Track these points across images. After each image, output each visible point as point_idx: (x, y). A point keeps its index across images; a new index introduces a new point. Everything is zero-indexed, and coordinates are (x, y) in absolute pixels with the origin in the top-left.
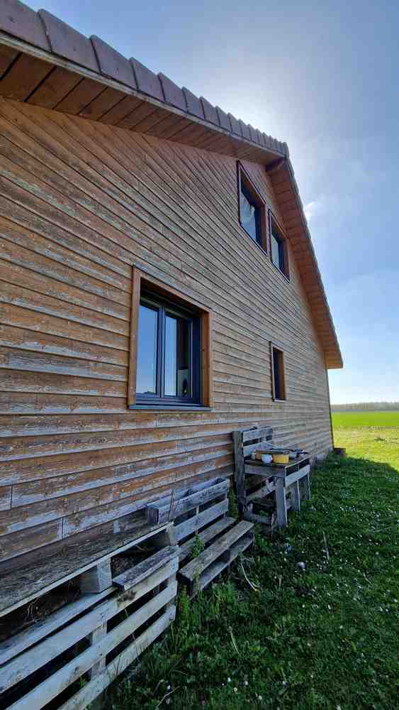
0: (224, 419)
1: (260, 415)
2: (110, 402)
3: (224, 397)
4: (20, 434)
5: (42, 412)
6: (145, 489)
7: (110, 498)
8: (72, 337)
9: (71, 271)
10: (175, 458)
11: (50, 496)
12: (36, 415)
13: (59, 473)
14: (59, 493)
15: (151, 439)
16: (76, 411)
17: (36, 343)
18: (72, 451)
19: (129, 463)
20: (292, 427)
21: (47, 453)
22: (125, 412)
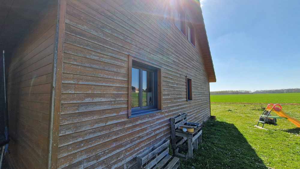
0: (167, 114)
1: (181, 109)
2: (121, 117)
3: (167, 104)
4: (85, 138)
5: (94, 127)
6: (136, 149)
7: (122, 156)
8: (104, 93)
9: (102, 63)
10: (147, 134)
11: (99, 161)
12: (91, 129)
13: (102, 151)
14: (102, 159)
15: (138, 129)
16: (108, 124)
17: (90, 98)
18: (107, 140)
19: (129, 140)
20: (194, 111)
21: (97, 144)
22: (127, 120)
